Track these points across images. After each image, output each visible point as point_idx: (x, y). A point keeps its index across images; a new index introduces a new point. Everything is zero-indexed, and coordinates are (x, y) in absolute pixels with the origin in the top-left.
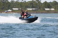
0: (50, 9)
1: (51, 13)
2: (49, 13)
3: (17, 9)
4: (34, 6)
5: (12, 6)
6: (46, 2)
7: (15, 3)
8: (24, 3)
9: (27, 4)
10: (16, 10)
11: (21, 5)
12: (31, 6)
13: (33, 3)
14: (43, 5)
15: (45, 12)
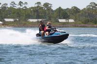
0: (67, 21)
1: (68, 27)
2: (66, 27)
3: (12, 20)
4: (40, 15)
5: (3, 15)
6: (60, 9)
7: (8, 10)
8: (24, 10)
9: (29, 12)
10: (10, 22)
11: (18, 13)
12: (36, 15)
13: (39, 10)
14: (55, 13)
15: (59, 26)
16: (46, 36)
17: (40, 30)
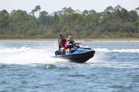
16: (67, 54)
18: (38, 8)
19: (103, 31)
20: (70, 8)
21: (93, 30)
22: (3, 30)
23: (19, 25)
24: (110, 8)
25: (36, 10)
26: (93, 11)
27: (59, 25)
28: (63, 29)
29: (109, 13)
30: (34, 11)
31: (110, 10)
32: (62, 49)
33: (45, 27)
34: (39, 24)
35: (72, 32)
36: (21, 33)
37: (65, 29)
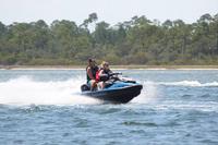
16: (99, 89)
17: (89, 79)
18: (93, 17)
19: (195, 54)
20: (143, 17)
21: (179, 52)
22: (38, 52)
23: (64, 44)
24: (206, 16)
25: (90, 20)
26: (180, 22)
27: (126, 44)
28: (132, 51)
29: (205, 24)
30: (86, 22)
31: (206, 21)
32: (92, 81)
33: (104, 48)
34: (94, 42)
35: (147, 55)
36: (66, 56)
37: (136, 51)
